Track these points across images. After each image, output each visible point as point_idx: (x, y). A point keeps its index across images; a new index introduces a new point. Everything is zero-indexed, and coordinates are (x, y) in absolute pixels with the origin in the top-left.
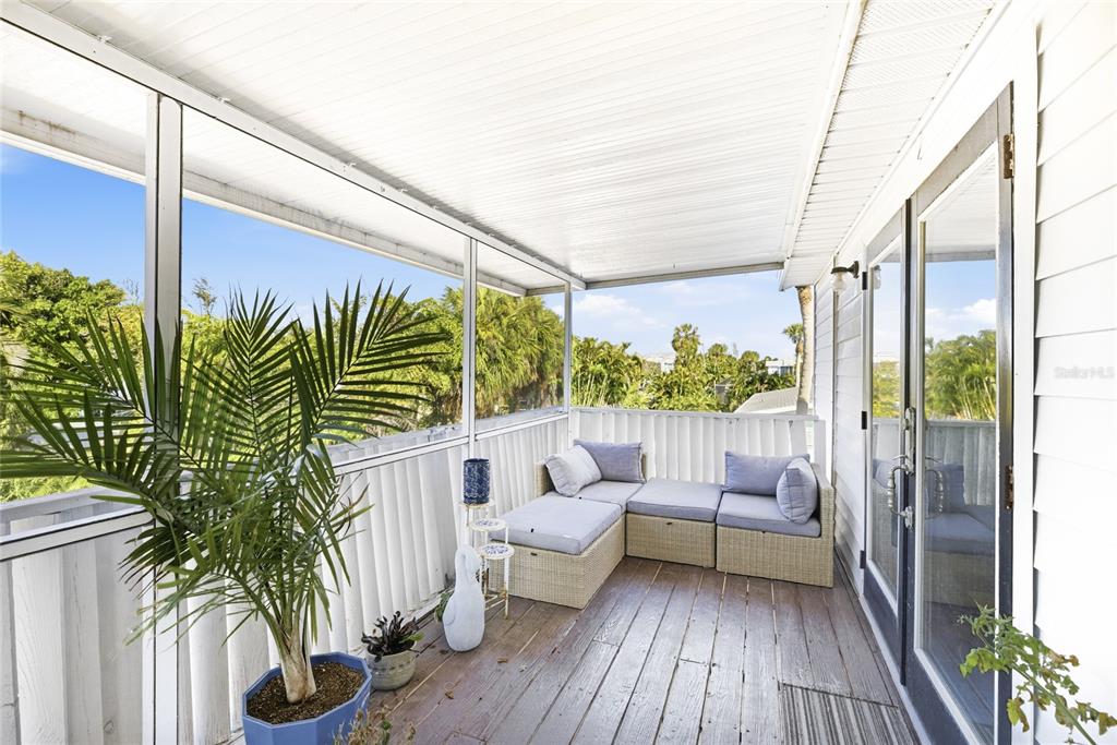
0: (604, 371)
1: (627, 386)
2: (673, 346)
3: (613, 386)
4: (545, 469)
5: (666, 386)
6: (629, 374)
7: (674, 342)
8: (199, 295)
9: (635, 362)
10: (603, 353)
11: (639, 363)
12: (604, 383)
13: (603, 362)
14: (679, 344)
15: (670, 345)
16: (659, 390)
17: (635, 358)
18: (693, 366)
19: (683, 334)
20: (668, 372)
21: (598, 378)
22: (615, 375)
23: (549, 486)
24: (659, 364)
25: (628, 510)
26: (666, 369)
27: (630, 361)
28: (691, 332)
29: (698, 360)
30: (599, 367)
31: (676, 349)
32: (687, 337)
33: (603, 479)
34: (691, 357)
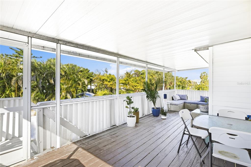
0: (181, 84)
1: (187, 87)
2: (200, 78)
3: (183, 88)
4: (172, 97)
5: (198, 88)
6: (187, 85)
7: (200, 76)
8: (106, 71)
9: (189, 82)
10: (180, 80)
11: (190, 82)
12: (181, 87)
13: (180, 82)
14: (202, 77)
15: (200, 77)
16: (196, 89)
17: (189, 81)
18: (206, 83)
19: (203, 75)
20: (199, 84)
21: (179, 86)
22: (183, 85)
23: (173, 99)
24: (196, 82)
25: (185, 103)
26: (198, 84)
27: (188, 82)
28: (206, 74)
29: (208, 81)
30: (179, 83)
31: (201, 78)
32: (204, 75)
33: (181, 99)
34: (206, 80)
